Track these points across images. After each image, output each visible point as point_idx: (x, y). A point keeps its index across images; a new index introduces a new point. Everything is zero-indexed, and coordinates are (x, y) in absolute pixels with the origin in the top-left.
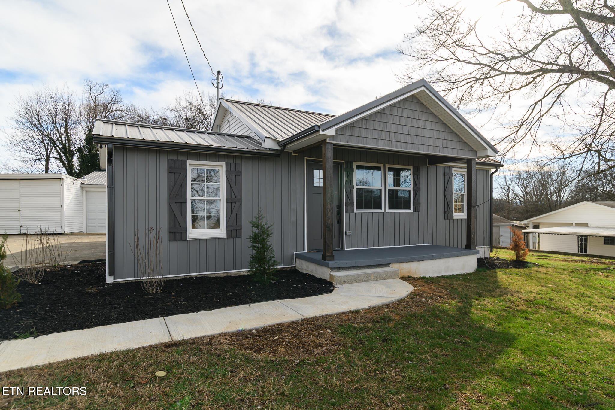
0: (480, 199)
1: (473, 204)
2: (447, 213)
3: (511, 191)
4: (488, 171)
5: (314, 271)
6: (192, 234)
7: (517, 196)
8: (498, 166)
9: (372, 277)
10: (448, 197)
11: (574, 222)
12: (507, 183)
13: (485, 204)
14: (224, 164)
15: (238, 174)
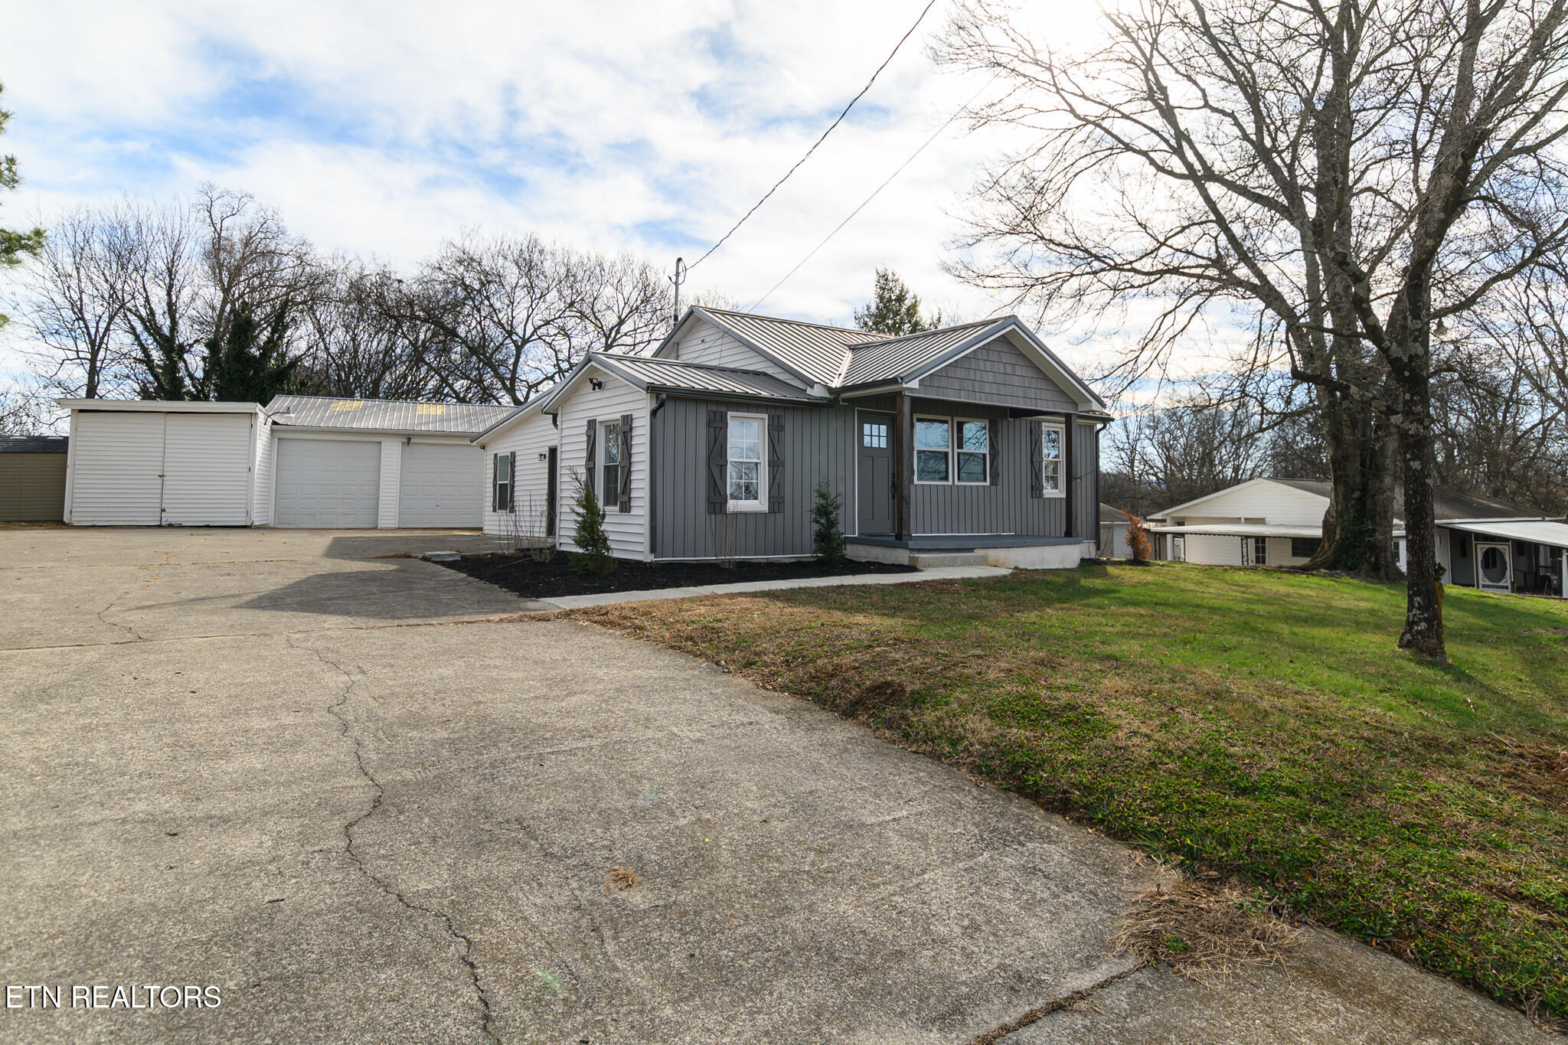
0: (1081, 468)
1: (1074, 475)
2: (1036, 489)
3: (1138, 457)
4: (1092, 427)
5: (881, 556)
6: (732, 505)
7: (1152, 468)
8: (1106, 420)
9: (959, 562)
10: (1036, 465)
11: (1243, 515)
12: (1131, 437)
13: (1089, 476)
14: (766, 416)
15: (781, 429)
